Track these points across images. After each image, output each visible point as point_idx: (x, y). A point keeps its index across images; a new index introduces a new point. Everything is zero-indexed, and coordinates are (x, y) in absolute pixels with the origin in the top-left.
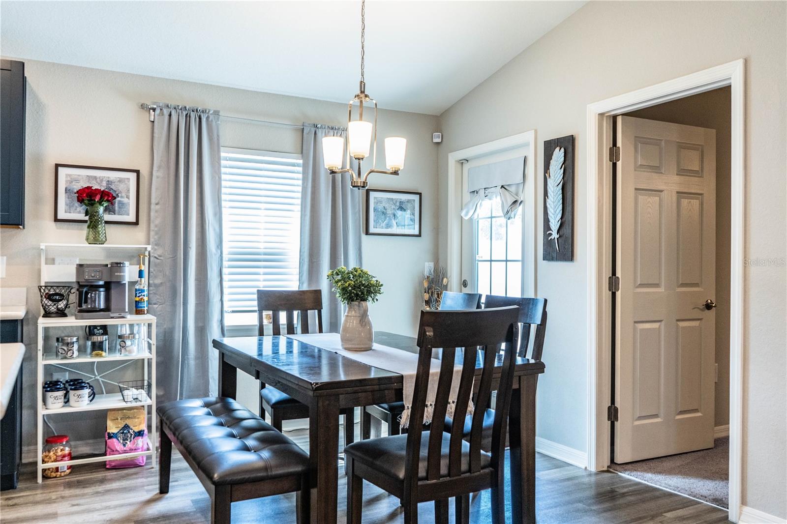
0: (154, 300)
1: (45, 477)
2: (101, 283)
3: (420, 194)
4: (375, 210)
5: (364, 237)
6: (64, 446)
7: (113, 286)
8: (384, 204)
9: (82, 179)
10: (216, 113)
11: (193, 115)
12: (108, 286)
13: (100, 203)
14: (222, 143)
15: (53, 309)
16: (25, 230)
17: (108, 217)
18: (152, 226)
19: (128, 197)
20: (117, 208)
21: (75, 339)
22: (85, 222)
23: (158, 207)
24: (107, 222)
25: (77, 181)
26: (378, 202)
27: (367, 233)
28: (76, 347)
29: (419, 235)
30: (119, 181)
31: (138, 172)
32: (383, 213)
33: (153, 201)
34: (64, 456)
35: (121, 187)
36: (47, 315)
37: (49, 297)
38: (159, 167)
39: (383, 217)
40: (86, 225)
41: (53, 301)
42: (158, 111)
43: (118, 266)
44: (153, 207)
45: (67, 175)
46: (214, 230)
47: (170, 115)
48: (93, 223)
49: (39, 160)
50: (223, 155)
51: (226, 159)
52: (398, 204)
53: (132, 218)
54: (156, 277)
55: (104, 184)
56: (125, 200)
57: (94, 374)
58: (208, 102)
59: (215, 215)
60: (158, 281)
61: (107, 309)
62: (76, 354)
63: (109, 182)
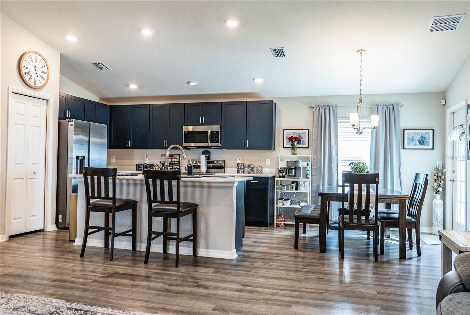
0: (314, 174)
1: (277, 226)
2: (294, 167)
3: (433, 130)
4: (408, 138)
5: (402, 150)
6: (283, 217)
7: (297, 168)
8: (412, 135)
9: (291, 133)
10: (336, 106)
11: (327, 108)
12: (295, 168)
13: (295, 141)
14: (338, 116)
15: (281, 175)
16: (275, 151)
17: (298, 146)
18: (313, 148)
19: (305, 139)
20: (302, 143)
21: (285, 184)
22: (291, 147)
23: (315, 142)
24: (297, 147)
25: (290, 134)
26: (409, 135)
27: (404, 149)
28: (285, 187)
29: (433, 149)
30: (303, 133)
31: (308, 130)
32: (412, 139)
33: (313, 139)
34: (282, 221)
35: (303, 136)
36: (280, 177)
37: (280, 171)
38: (316, 127)
39: (412, 141)
40: (291, 148)
41: (281, 173)
42: (315, 108)
43: (297, 162)
44: (313, 141)
45: (287, 133)
46: (335, 149)
47: (319, 109)
48: (293, 148)
49: (279, 128)
50: (338, 121)
51: (340, 122)
52: (420, 135)
53: (306, 146)
54: (314, 166)
55: (298, 134)
56: (304, 140)
57: (294, 198)
58: (334, 102)
59: (335, 143)
60: (315, 168)
61: (295, 176)
62: (285, 189)
63: (299, 134)
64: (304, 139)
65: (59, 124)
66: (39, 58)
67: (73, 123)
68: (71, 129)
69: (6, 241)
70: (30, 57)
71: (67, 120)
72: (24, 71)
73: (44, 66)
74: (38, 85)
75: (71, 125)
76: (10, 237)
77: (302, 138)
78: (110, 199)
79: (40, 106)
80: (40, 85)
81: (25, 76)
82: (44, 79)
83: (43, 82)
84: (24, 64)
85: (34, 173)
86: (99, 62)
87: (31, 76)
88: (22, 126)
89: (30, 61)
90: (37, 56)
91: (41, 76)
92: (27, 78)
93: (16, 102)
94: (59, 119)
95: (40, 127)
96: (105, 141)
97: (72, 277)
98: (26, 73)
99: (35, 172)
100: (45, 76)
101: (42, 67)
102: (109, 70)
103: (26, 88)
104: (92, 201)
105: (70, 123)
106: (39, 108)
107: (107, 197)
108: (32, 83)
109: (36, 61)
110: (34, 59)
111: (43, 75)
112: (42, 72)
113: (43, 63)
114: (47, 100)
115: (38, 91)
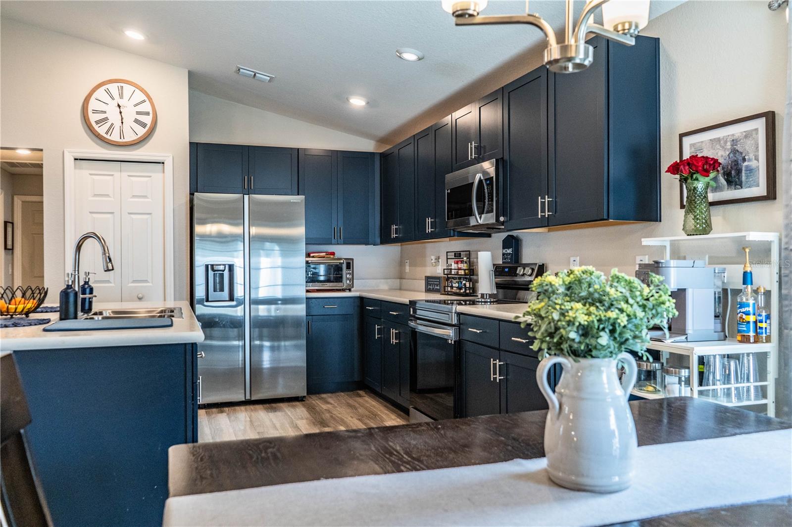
16: (661, 224)
19: (757, 159)
30: (746, 137)
33: (786, 156)
35: (747, 147)
43: (657, 266)
53: (761, 190)
56: (753, 164)
63: (734, 142)
64: (750, 160)
66: (128, 89)
70: (108, 92)
72: (93, 118)
73: (144, 101)
74: (129, 137)
77: (744, 160)
79: (150, 177)
80: (135, 138)
81: (97, 126)
82: (144, 125)
83: (141, 131)
84: (93, 105)
85: (139, 298)
87: (112, 124)
88: (109, 216)
89: (107, 99)
90: (122, 87)
91: (136, 121)
92: (102, 130)
93: (91, 174)
95: (150, 214)
98: (97, 122)
99: (140, 296)
100: (148, 120)
101: (135, 105)
103: (104, 148)
106: (146, 179)
108: (115, 137)
109: (121, 96)
110: (115, 93)
111: (142, 118)
112: (138, 113)
113: (139, 96)
114: (163, 163)
115: (134, 150)
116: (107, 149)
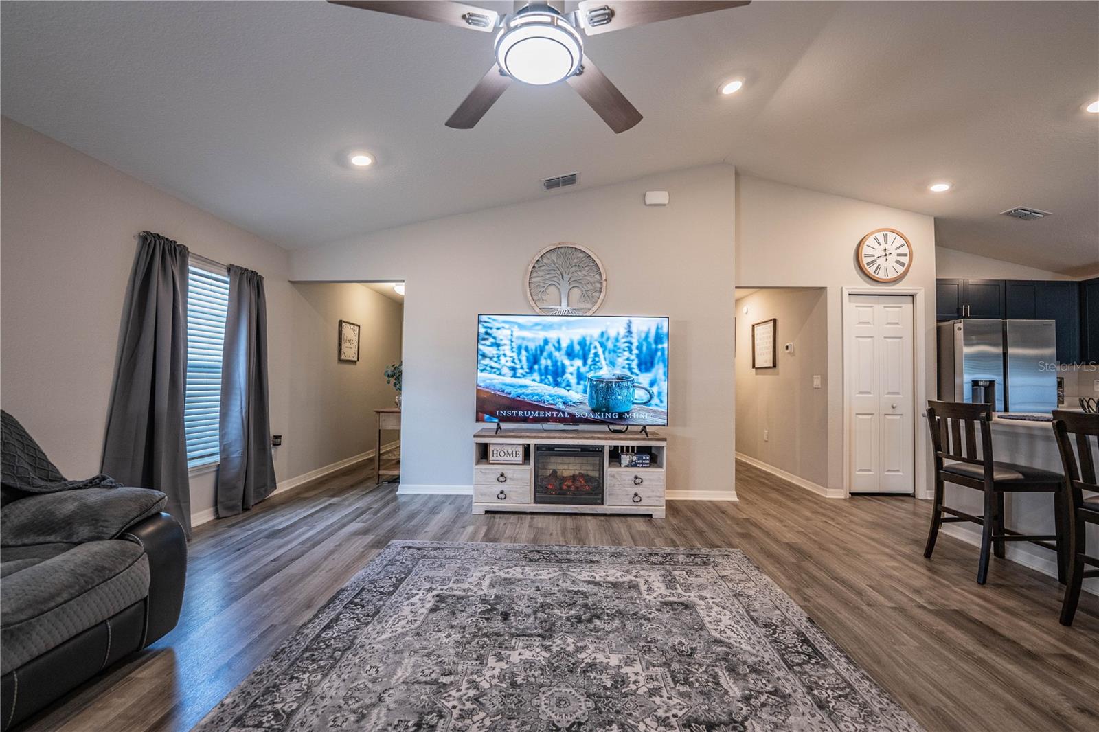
65: (939, 329)
66: (891, 236)
67: (961, 325)
68: (959, 335)
69: (845, 500)
70: (876, 239)
71: (951, 322)
72: (865, 260)
73: (903, 245)
74: (892, 275)
75: (959, 329)
76: (853, 494)
78: (979, 463)
79: (900, 307)
80: (896, 275)
81: (867, 268)
82: (903, 265)
83: (901, 270)
84: (865, 250)
85: (893, 407)
86: (1016, 208)
87: (879, 265)
88: (870, 339)
89: (876, 245)
90: (886, 235)
91: (897, 262)
92: (871, 270)
93: (856, 306)
94: (938, 321)
95: (901, 338)
96: (1051, 351)
97: (868, 584)
98: (868, 264)
99: (894, 405)
100: (905, 260)
101: (896, 249)
102: (1045, 215)
103: (869, 283)
104: (947, 462)
105: (957, 326)
106: (898, 309)
107: (972, 459)
108: (881, 275)
109: (886, 242)
110: (882, 240)
111: (902, 259)
112: (899, 255)
113: (900, 241)
114: (912, 296)
115: (894, 285)
116: (874, 286)
